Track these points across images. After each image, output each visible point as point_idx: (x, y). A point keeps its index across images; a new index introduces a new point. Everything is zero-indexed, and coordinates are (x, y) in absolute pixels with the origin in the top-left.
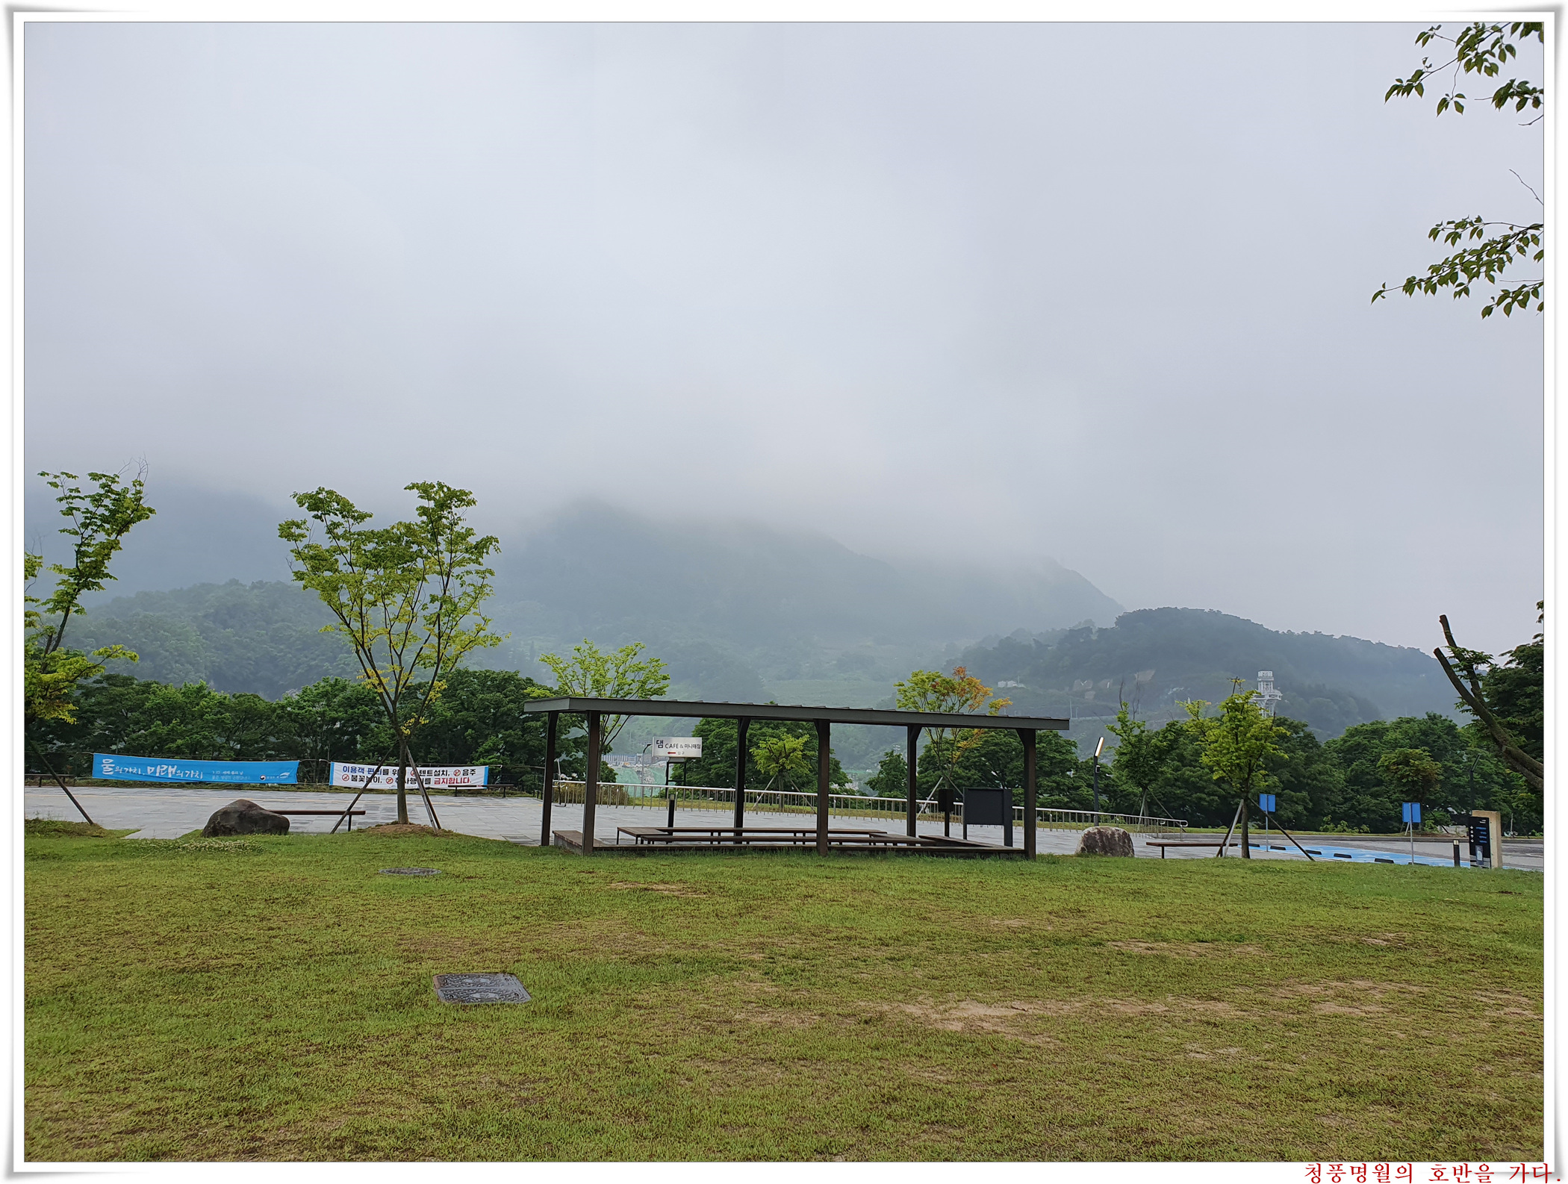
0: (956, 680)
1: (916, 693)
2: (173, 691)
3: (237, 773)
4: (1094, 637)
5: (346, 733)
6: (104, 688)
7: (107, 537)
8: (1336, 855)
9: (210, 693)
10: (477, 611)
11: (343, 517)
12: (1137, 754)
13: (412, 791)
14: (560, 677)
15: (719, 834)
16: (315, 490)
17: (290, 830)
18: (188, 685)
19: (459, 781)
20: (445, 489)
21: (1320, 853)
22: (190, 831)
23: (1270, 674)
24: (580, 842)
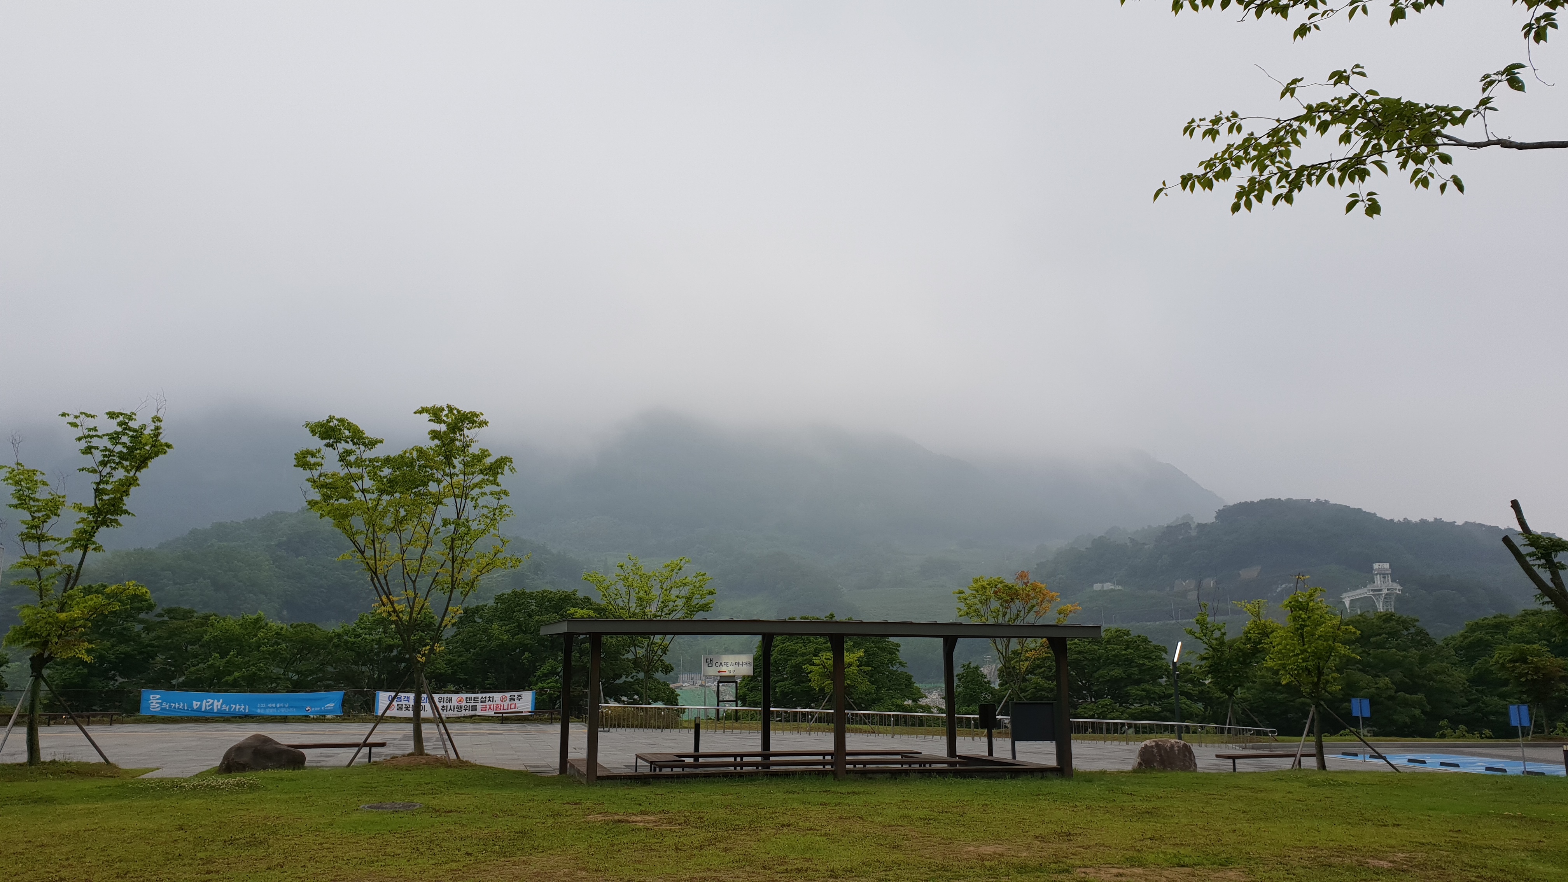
0: (1019, 586)
1: (976, 601)
2: (231, 622)
3: (282, 705)
4: (1194, 533)
5: (403, 660)
6: (164, 622)
7: (126, 474)
8: (1442, 764)
9: (267, 624)
10: (496, 532)
11: (354, 444)
12: (1219, 658)
13: (427, 721)
14: (604, 595)
15: (742, 759)
16: (326, 418)
17: (306, 764)
18: (246, 617)
19: (506, 707)
20: (455, 412)
21: (1424, 762)
22: (210, 767)
23: (1387, 566)
24: (584, 769)
